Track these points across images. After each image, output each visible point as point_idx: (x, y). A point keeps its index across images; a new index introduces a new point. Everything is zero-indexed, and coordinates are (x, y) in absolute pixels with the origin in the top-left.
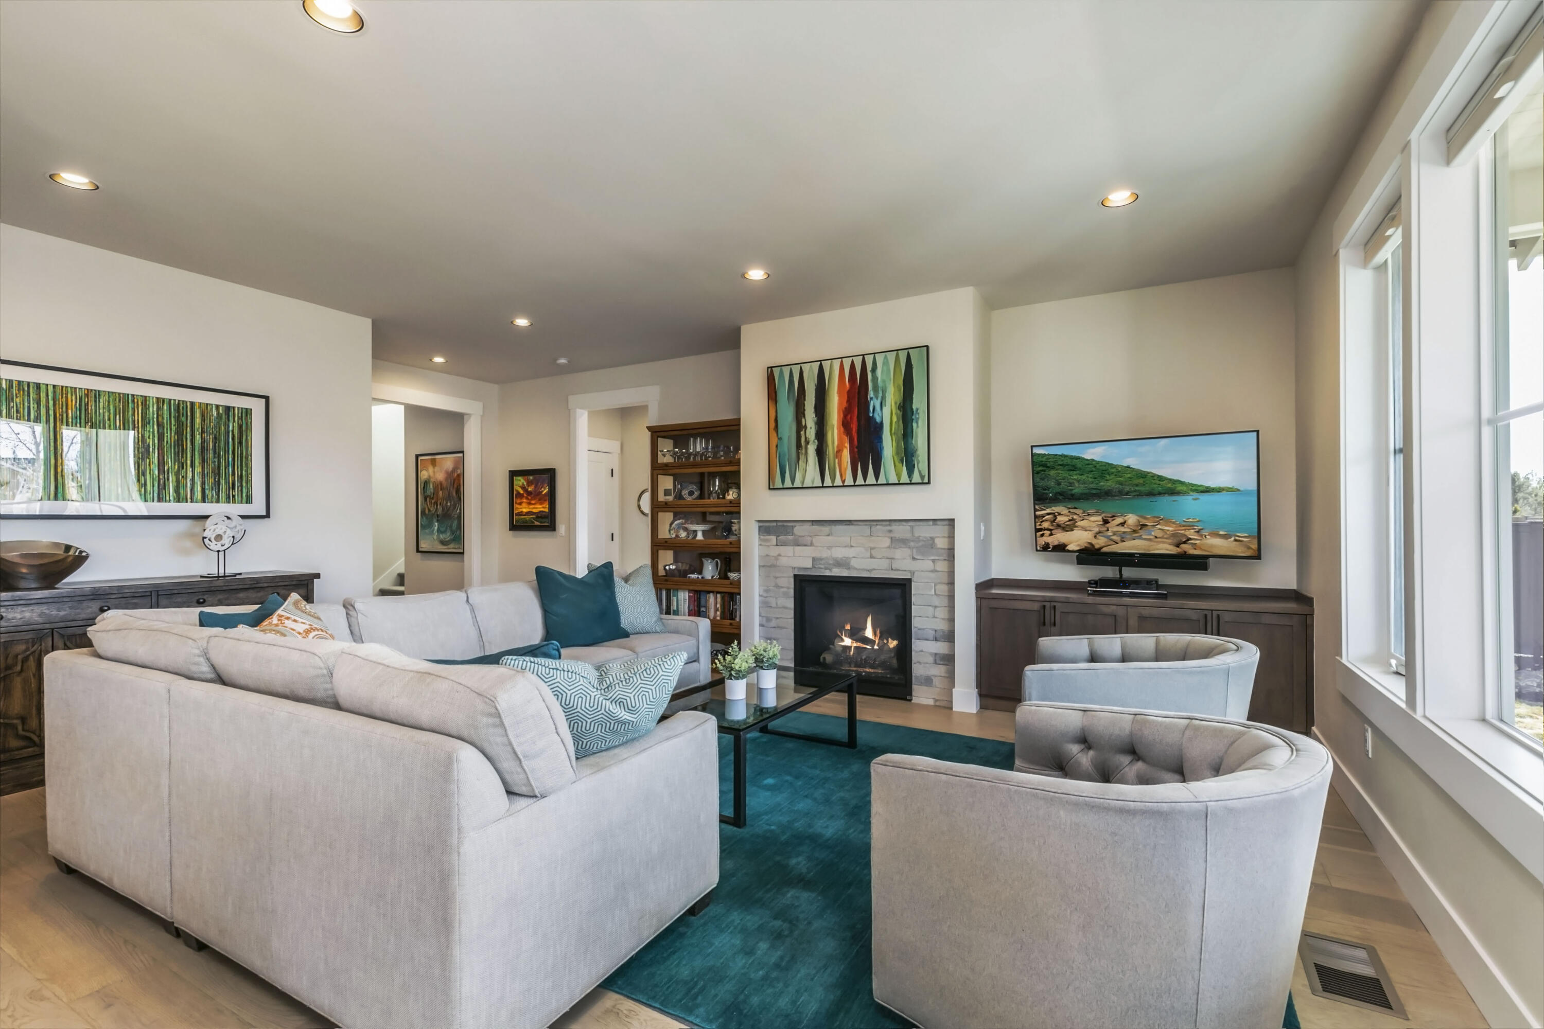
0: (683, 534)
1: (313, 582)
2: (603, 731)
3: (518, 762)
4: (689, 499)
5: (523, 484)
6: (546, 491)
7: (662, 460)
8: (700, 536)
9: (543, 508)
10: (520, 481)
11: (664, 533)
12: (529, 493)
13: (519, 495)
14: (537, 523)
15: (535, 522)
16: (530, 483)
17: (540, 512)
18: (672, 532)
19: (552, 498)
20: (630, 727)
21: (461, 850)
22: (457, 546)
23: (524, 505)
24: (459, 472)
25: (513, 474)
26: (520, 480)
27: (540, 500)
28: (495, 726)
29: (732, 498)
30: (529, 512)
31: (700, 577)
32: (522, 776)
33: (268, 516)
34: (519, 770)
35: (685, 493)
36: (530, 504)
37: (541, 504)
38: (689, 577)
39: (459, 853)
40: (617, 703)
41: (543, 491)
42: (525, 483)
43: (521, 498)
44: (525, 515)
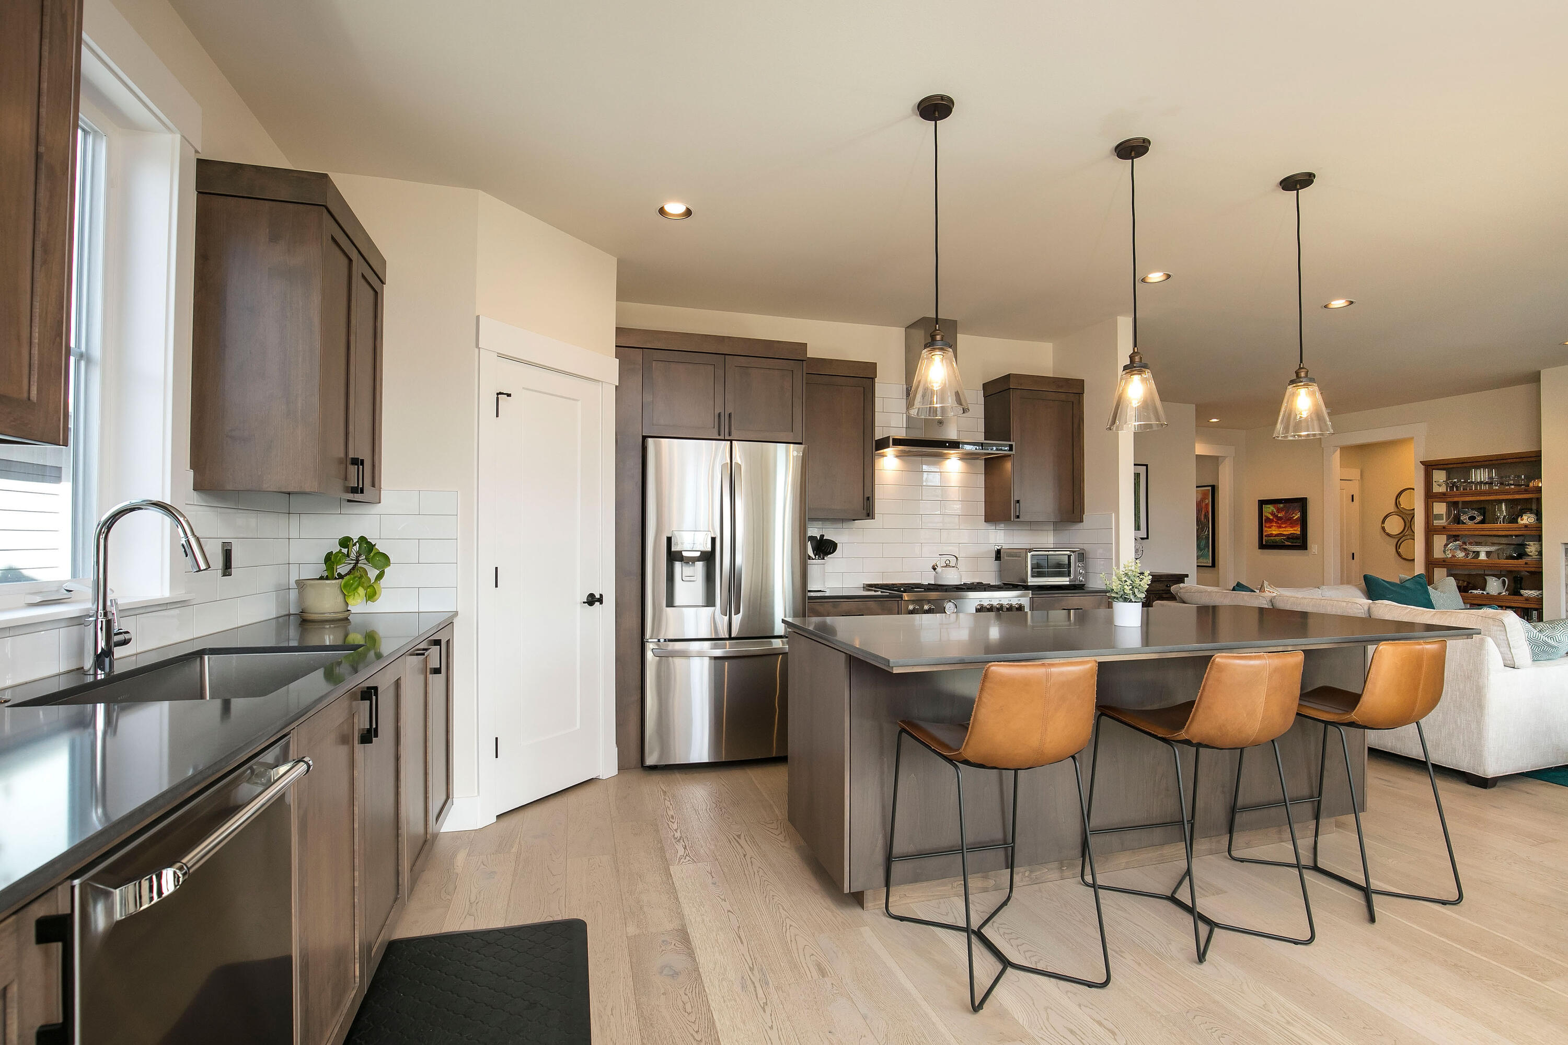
0: (1460, 555)
1: (1184, 580)
2: (1539, 650)
3: (1509, 649)
4: (1470, 523)
5: (1273, 511)
6: (1297, 516)
7: (1436, 489)
8: (1483, 556)
9: (1297, 530)
10: (1269, 510)
11: (1438, 553)
12: (1280, 519)
13: (1268, 520)
14: (1287, 543)
15: (1286, 542)
16: (1279, 510)
17: (1291, 533)
18: (1447, 553)
19: (1303, 522)
20: (1555, 651)
21: (1489, 678)
22: (1205, 561)
23: (1274, 528)
24: (1207, 501)
25: (1262, 503)
26: (1269, 508)
27: (1291, 523)
28: (1501, 631)
29: (1528, 523)
30: (1279, 534)
31: (1484, 592)
32: (1510, 656)
33: (1147, 538)
34: (1509, 653)
35: (1464, 518)
36: (1280, 527)
37: (1292, 527)
38: (1471, 592)
39: (1488, 679)
40: (1549, 638)
41: (1294, 517)
42: (1275, 510)
43: (1271, 523)
44: (1274, 537)
